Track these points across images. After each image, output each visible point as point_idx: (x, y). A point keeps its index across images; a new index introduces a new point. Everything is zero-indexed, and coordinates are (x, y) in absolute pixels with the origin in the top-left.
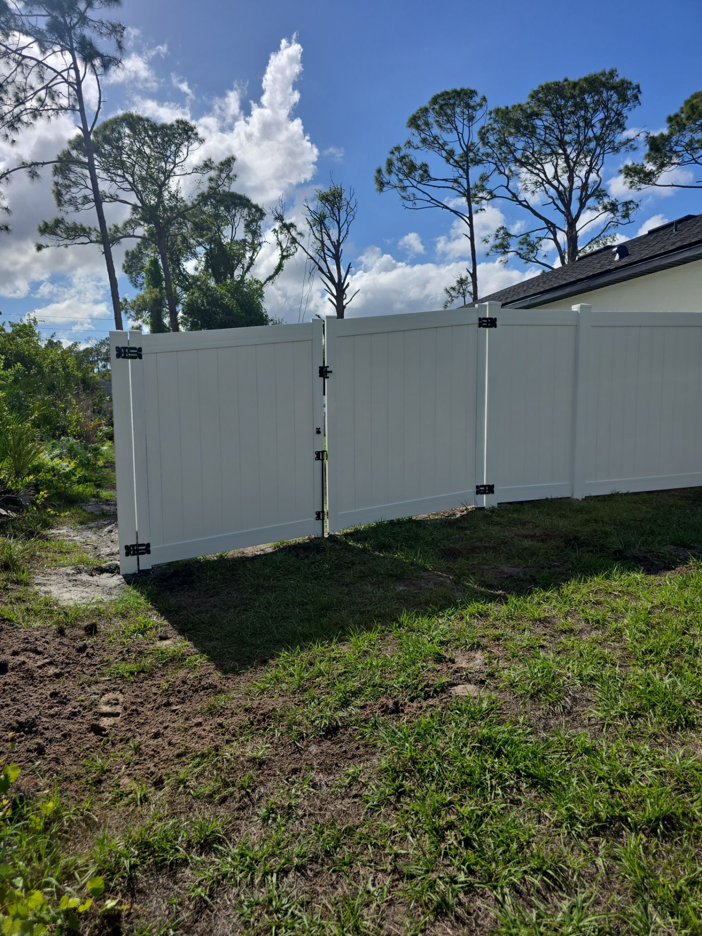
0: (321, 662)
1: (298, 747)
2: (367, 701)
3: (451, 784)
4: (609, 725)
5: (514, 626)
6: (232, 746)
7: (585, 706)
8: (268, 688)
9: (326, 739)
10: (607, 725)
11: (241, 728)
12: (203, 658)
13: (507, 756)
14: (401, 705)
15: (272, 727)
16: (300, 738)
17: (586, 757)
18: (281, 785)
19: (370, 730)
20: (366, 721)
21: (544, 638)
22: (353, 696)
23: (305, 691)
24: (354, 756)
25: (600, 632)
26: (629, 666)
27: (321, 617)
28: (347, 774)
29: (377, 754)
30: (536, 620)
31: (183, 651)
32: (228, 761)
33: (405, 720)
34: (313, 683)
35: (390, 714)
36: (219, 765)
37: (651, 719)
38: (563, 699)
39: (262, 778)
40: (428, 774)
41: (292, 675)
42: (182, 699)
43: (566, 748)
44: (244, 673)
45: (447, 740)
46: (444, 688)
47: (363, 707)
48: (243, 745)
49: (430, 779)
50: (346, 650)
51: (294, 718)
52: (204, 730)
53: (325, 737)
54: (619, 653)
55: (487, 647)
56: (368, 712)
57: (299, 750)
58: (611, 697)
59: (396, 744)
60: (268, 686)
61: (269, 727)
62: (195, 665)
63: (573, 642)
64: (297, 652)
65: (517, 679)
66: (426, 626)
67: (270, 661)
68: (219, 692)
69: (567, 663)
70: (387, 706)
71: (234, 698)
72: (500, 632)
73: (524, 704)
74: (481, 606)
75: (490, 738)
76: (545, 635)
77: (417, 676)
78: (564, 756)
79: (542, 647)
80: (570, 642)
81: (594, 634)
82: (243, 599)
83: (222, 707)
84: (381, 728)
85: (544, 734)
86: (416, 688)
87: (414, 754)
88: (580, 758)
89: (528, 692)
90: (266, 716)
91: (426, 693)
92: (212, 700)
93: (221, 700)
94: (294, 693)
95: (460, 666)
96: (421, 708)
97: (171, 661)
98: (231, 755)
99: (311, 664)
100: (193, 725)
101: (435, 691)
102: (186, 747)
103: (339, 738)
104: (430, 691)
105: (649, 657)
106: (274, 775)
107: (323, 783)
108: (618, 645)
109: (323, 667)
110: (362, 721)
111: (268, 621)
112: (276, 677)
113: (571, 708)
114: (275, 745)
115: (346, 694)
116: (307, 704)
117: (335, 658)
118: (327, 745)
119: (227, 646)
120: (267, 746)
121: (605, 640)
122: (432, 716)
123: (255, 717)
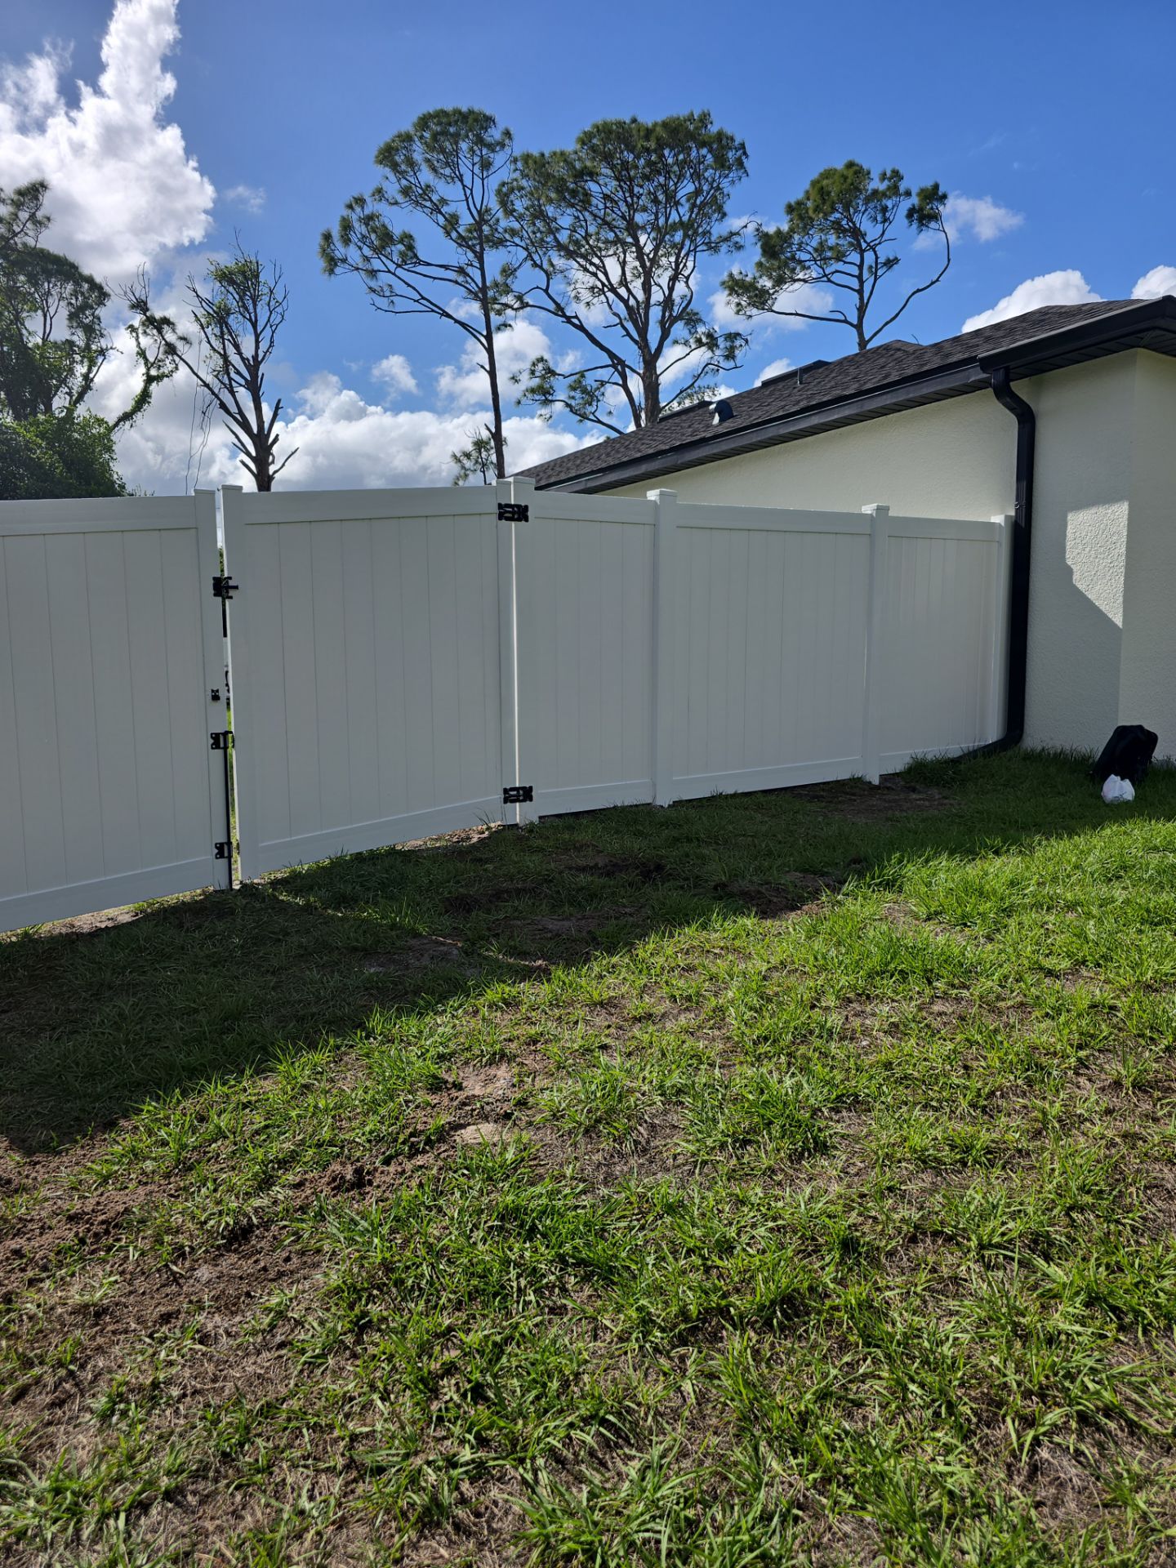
0: (220, 1113)
1: (174, 1273)
2: (306, 1172)
3: (452, 1296)
4: (705, 1163)
5: (560, 1017)
6: (40, 1290)
7: (668, 1136)
8: (116, 1172)
9: (229, 1251)
10: (701, 1163)
11: (58, 1253)
13: (544, 1236)
14: (368, 1173)
15: (123, 1243)
16: (179, 1256)
17: (668, 1219)
18: (139, 1346)
19: (311, 1224)
20: (303, 1209)
21: (606, 1031)
22: (279, 1168)
23: (190, 1168)
24: (281, 1274)
25: (693, 1015)
26: (734, 1065)
27: (224, 1033)
28: (266, 1309)
29: (324, 1264)
30: (595, 1005)
32: (31, 1318)
33: (374, 1199)
34: (205, 1153)
35: (348, 1190)
36: (13, 1328)
37: (765, 1145)
38: (636, 1129)
39: (100, 1340)
40: (413, 1286)
41: (164, 1144)
43: (639, 1208)
44: (67, 1150)
45: (446, 1222)
46: (443, 1135)
47: (299, 1185)
48: (63, 1284)
49: (417, 1293)
50: (271, 1088)
51: (167, 1221)
53: (227, 1248)
54: (719, 1046)
55: (515, 1056)
56: (309, 1192)
57: (176, 1279)
58: (708, 1118)
59: (357, 1242)
60: (116, 1168)
61: (118, 1245)
63: (652, 1035)
64: (174, 1100)
65: (564, 1105)
66: (414, 1030)
67: (122, 1122)
68: (16, 1191)
69: (642, 1070)
70: (342, 1178)
71: (46, 1200)
72: (538, 1029)
73: (575, 1145)
74: (507, 989)
75: (517, 1209)
76: (609, 1027)
77: (397, 1118)
78: (635, 1223)
79: (604, 1047)
80: (647, 1035)
81: (682, 1020)
82: (69, 1011)
83: (20, 1219)
84: (331, 1218)
85: (604, 1191)
86: (395, 1140)
87: (388, 1255)
88: (659, 1222)
89: (580, 1124)
90: (113, 1225)
91: (412, 1146)
93: (18, 1207)
94: (167, 1176)
95: (470, 1093)
96: (403, 1173)
98: (39, 1306)
99: (202, 1119)
101: (428, 1142)
103: (253, 1246)
104: (419, 1143)
105: (763, 1049)
106: (126, 1332)
107: (221, 1331)
108: (718, 1033)
109: (224, 1121)
110: (296, 1211)
111: (120, 1049)
112: (133, 1150)
113: (648, 1142)
114: (128, 1276)
115: (266, 1166)
116: (193, 1193)
117: (249, 1102)
118: (229, 1261)
119: (35, 1102)
120: (112, 1279)
121: (699, 1027)
122: (421, 1185)
123: (89, 1230)
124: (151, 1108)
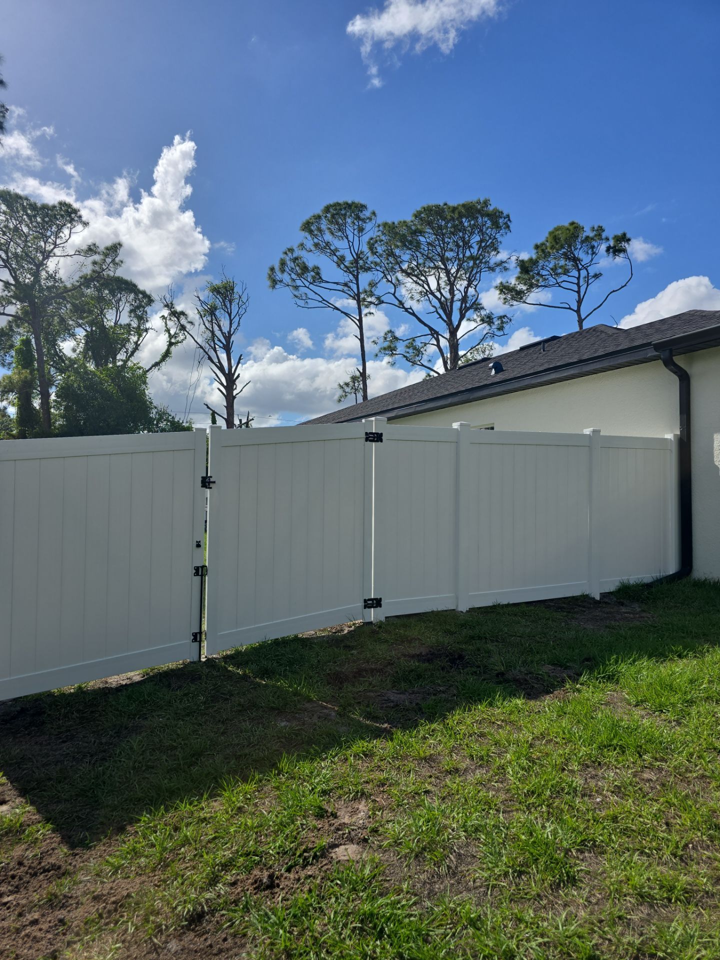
0: (187, 825)
1: (155, 944)
2: (238, 874)
4: (494, 887)
5: (399, 767)
6: (74, 950)
7: (470, 864)
8: (123, 864)
9: (189, 930)
10: (492, 887)
11: (86, 924)
12: (47, 828)
13: (389, 936)
14: (277, 878)
15: (125, 919)
16: (159, 932)
17: (471, 931)
19: (240, 915)
20: (236, 902)
21: (429, 780)
22: (222, 870)
23: (167, 866)
24: (220, 951)
25: (485, 771)
26: (512, 811)
27: (192, 765)
29: (248, 946)
30: (421, 759)
31: (22, 819)
33: (280, 898)
34: (177, 854)
35: (264, 890)
37: (534, 875)
38: (448, 856)
41: (153, 846)
42: (17, 887)
43: (451, 919)
44: (95, 846)
45: (326, 921)
46: (324, 852)
47: (234, 884)
48: (88, 947)
50: (217, 808)
51: (153, 905)
52: (41, 930)
53: (188, 927)
54: (502, 796)
56: (240, 889)
57: (155, 949)
58: (495, 852)
59: (268, 931)
60: (123, 862)
61: (122, 920)
62: (37, 839)
63: (458, 785)
64: (160, 814)
65: (401, 835)
66: (307, 771)
67: (129, 828)
68: (64, 874)
69: (452, 811)
70: (261, 881)
71: (81, 882)
72: (384, 775)
73: (408, 866)
74: (366, 744)
75: (372, 915)
76: (431, 777)
77: (296, 838)
78: (449, 931)
79: (427, 792)
80: (455, 785)
81: (478, 774)
82: (101, 744)
83: (65, 896)
84: (253, 911)
85: (428, 904)
86: (294, 854)
87: (288, 944)
88: (465, 932)
89: (412, 851)
90: (119, 905)
91: (305, 859)
92: (53, 888)
93: (64, 887)
94: (154, 870)
95: (343, 821)
96: (299, 880)
97: (7, 833)
99: (176, 829)
100: (27, 923)
101: (315, 857)
102: (17, 955)
103: (204, 928)
104: (309, 857)
105: (532, 800)
108: (501, 786)
109: (189, 832)
110: (231, 903)
111: (130, 772)
112: (134, 849)
113: (456, 867)
114: (127, 944)
115: (214, 868)
116: (169, 885)
117: (205, 819)
118: (189, 938)
119: (78, 809)
120: (118, 945)
121: (489, 780)
122: (310, 891)
123: (105, 908)
124: (146, 819)
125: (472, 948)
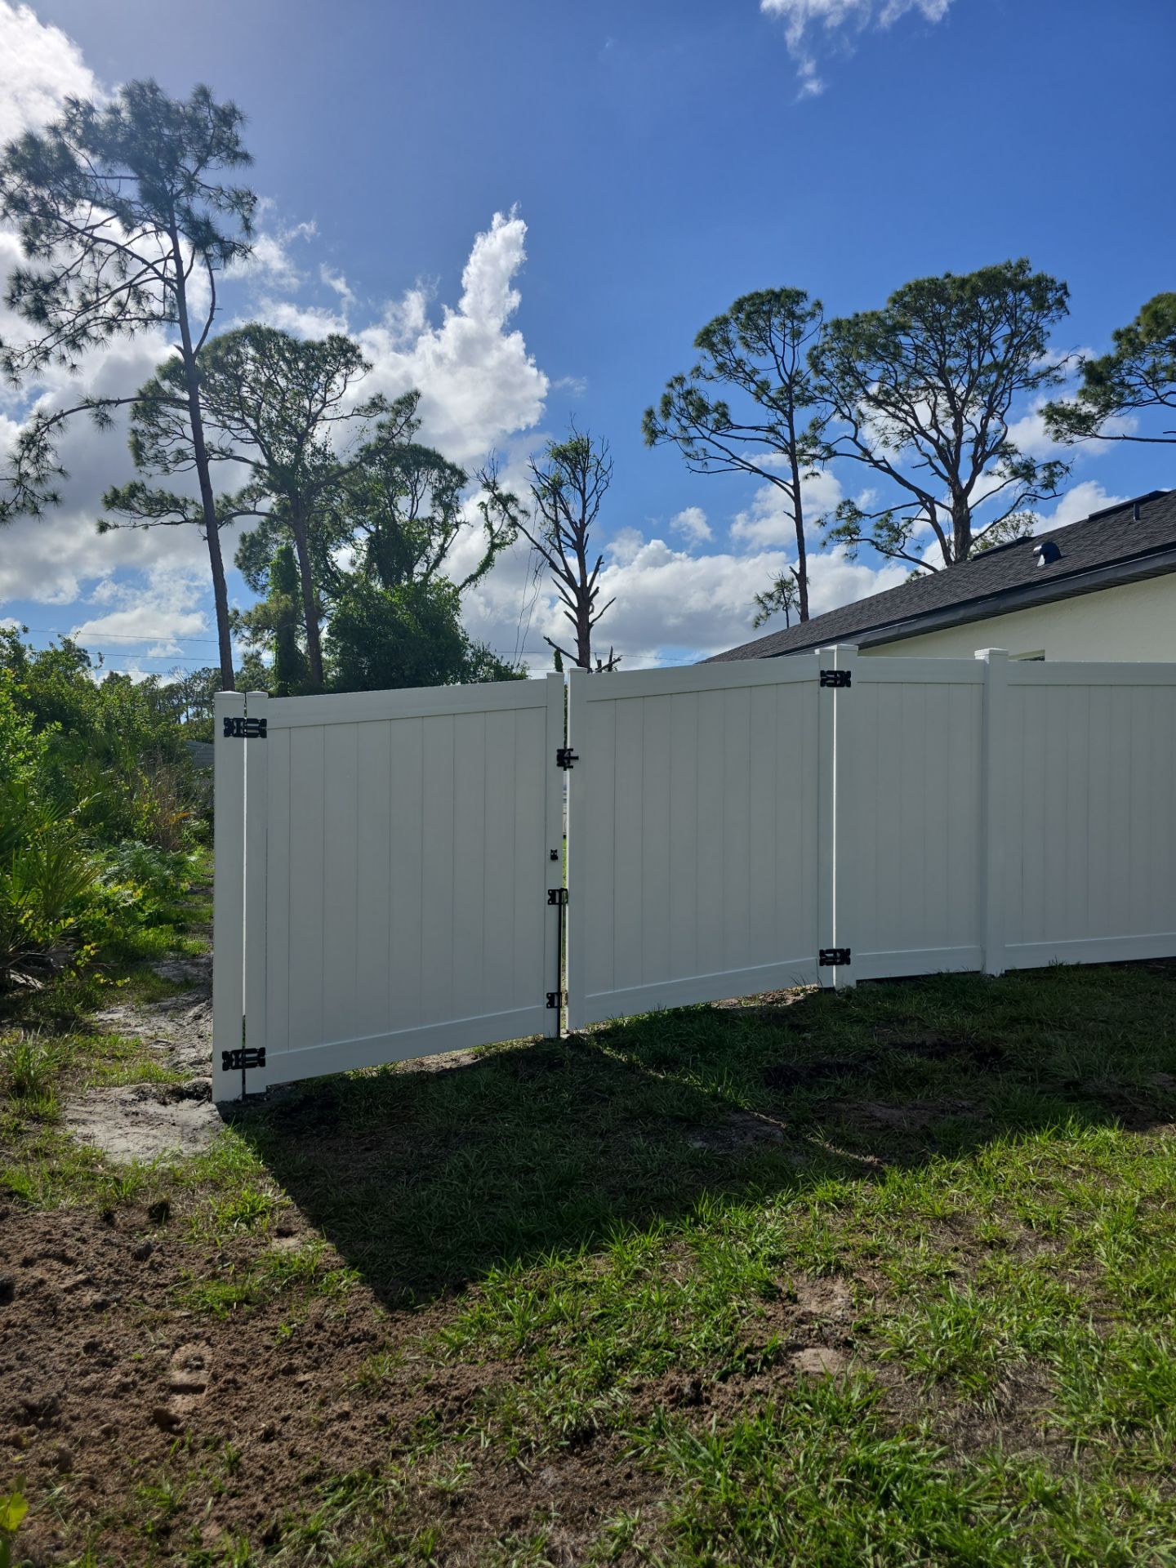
0: (559, 1291)
1: (521, 1470)
2: (643, 1376)
3: (802, 1561)
4: (1083, 1444)
5: (898, 1230)
6: (402, 1465)
7: (1035, 1401)
8: (467, 1342)
9: (572, 1454)
10: (1080, 1444)
11: (418, 1426)
12: (352, 1277)
13: (900, 1505)
14: (706, 1388)
15: (474, 1425)
16: (526, 1451)
17: (1045, 1513)
18: (492, 1551)
19: (651, 1439)
20: (643, 1419)
21: (953, 1255)
22: (618, 1367)
23: (533, 1351)
24: (623, 1494)
25: (1054, 1248)
26: (1110, 1320)
27: (558, 1199)
28: (610, 1532)
29: (666, 1490)
30: (938, 1219)
31: (318, 1261)
32: (396, 1496)
33: (713, 1421)
35: (686, 1405)
36: (381, 1505)
37: (1159, 1433)
38: (997, 1385)
39: (458, 1535)
40: (759, 1539)
41: (508, 1318)
42: (316, 1361)
43: (1008, 1490)
44: (423, 1310)
45: (791, 1467)
46: (779, 1357)
47: (637, 1390)
48: (422, 1462)
49: (763, 1549)
50: (600, 1268)
51: (514, 1409)
52: (354, 1428)
53: (570, 1450)
54: (1090, 1293)
55: (852, 1271)
56: (647, 1400)
57: (523, 1477)
58: (1083, 1386)
59: (698, 1472)
60: (466, 1338)
61: (470, 1426)
62: (339, 1291)
63: (1007, 1267)
64: (516, 1270)
65: (911, 1342)
66: (743, 1223)
67: (470, 1287)
68: (381, 1348)
69: (998, 1310)
70: (680, 1390)
71: (406, 1363)
72: (872, 1241)
73: (926, 1393)
74: (838, 1187)
75: (869, 1466)
76: (956, 1250)
77: (732, 1328)
78: (1005, 1509)
79: (951, 1274)
80: (1001, 1267)
81: (1043, 1251)
82: (422, 1155)
83: (385, 1382)
84: (671, 1436)
85: (965, 1460)
86: (731, 1354)
87: (732, 1496)
88: (1034, 1514)
89: (932, 1369)
90: (465, 1403)
91: (749, 1363)
92: (367, 1366)
93: (383, 1367)
94: (513, 1355)
95: (808, 1309)
96: (741, 1395)
97: (297, 1280)
98: (402, 1483)
99: (542, 1295)
100: (334, 1416)
101: (765, 1362)
102: (322, 1463)
103: (595, 1454)
104: (756, 1361)
105: (1147, 1304)
106: (479, 1529)
107: (568, 1549)
108: (1087, 1275)
109: (562, 1302)
110: (636, 1420)
111: (466, 1203)
112: (481, 1320)
113: (1013, 1405)
114: (480, 1465)
115: (605, 1362)
116: (537, 1380)
117: (585, 1283)
118: (573, 1467)
119: (395, 1251)
120: (466, 1465)
121: (1063, 1264)
122: (762, 1415)
123: (444, 1405)
124: (496, 1276)
125: (1049, 1542)
